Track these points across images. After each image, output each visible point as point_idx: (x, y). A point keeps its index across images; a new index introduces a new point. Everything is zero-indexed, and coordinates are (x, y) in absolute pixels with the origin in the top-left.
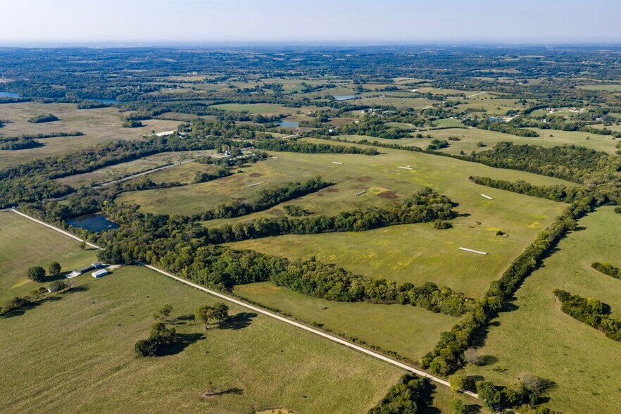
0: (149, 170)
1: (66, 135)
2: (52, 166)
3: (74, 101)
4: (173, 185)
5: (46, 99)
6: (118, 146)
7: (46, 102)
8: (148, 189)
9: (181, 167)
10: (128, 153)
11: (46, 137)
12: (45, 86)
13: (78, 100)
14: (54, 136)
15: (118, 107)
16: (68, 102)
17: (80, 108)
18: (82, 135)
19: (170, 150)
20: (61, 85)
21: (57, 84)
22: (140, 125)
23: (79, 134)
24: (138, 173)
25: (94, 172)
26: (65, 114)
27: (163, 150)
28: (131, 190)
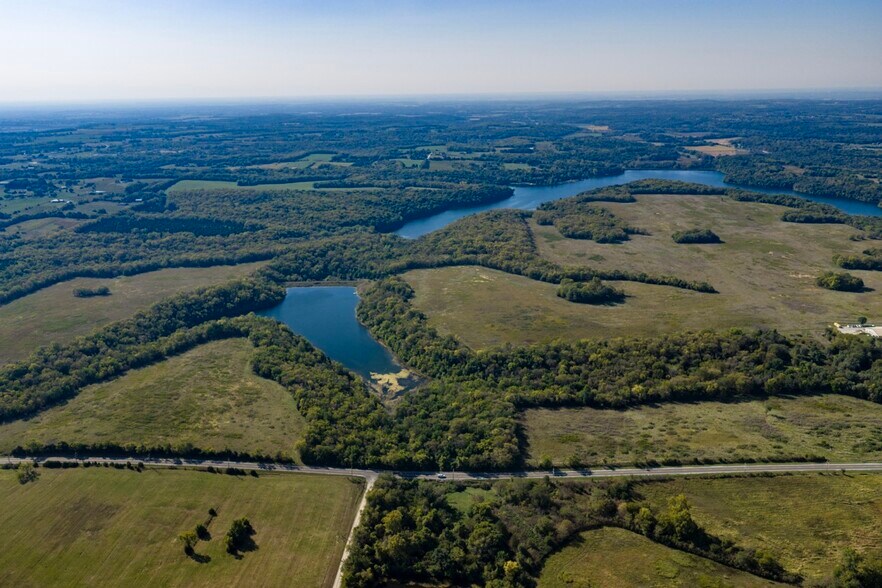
0: (742, 461)
1: (684, 285)
2: (569, 366)
3: (788, 202)
4: (752, 566)
5: (746, 192)
6: (748, 345)
7: (743, 199)
8: (673, 546)
9: (837, 486)
10: (740, 378)
11: (651, 282)
12: (773, 168)
13: (796, 203)
14: (663, 283)
15: (860, 226)
16: (778, 203)
17: (785, 220)
18: (712, 291)
19: (862, 394)
20: (802, 167)
21: (796, 165)
22: (858, 287)
23: (706, 289)
24: (709, 462)
25: (628, 414)
26: (742, 231)
27: (843, 390)
28: (632, 528)
